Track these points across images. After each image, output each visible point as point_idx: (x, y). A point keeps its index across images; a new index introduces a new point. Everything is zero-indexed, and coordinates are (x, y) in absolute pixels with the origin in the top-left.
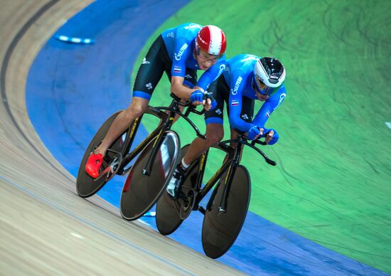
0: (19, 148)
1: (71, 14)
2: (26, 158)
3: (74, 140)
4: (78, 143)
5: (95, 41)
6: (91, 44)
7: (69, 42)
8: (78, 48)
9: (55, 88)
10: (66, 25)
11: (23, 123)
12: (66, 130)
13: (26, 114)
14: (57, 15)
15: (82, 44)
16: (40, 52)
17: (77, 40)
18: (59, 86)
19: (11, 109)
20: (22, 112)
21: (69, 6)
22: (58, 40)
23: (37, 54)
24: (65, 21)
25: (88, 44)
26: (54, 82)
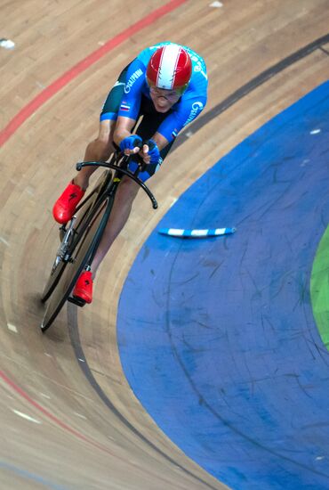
0: (119, 444)
1: (184, 186)
2: (134, 462)
3: (219, 417)
4: (226, 423)
6: (226, 234)
7: (185, 238)
8: (206, 243)
9: (171, 325)
10: (176, 204)
11: (121, 397)
12: (201, 401)
13: (124, 379)
15: (211, 237)
16: (136, 261)
17: (203, 233)
18: (178, 323)
19: (96, 376)
20: (117, 378)
21: (178, 171)
22: (166, 235)
23: (129, 268)
24: (175, 200)
25: (221, 235)
26: (167, 314)
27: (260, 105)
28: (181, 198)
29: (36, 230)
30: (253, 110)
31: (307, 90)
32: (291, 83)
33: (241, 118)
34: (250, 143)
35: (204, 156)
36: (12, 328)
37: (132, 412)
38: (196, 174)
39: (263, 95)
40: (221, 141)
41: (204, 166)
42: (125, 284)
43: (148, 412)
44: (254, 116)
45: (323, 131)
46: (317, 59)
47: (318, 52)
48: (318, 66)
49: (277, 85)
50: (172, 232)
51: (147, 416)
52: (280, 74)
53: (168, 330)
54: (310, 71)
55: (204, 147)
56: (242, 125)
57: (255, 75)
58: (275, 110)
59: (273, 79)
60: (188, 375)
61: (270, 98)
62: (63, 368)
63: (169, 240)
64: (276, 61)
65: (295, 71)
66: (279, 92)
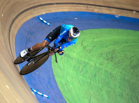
0: (6, 47)
1: (48, 12)
5: (51, 25)
6: (49, 25)
7: (42, 21)
8: (45, 24)
9: (29, 34)
10: (44, 14)
13: (15, 38)
14: (43, 10)
15: (46, 24)
16: (31, 19)
17: (45, 22)
19: (11, 33)
20: (14, 36)
21: (49, 9)
22: (39, 18)
23: (29, 19)
24: (45, 13)
25: (48, 25)
26: (30, 31)
27: (70, 8)
28: (46, 14)
29: (18, 2)
30: (68, 8)
31: (79, 11)
32: (78, 8)
33: (66, 8)
34: (64, 13)
35: (55, 9)
36: (2, 15)
37: (12, 43)
38: (51, 11)
39: (71, 6)
40: (59, 9)
41: (53, 11)
42: (26, 21)
43: (15, 45)
44: (67, 9)
45: (77, 19)
46: (85, 7)
47: (86, 6)
48: (84, 8)
49: (75, 6)
50: (41, 18)
51: (14, 46)
52: (77, 5)
53: (28, 34)
54: (82, 8)
55: (56, 8)
56: (64, 9)
57: (73, 2)
58: (72, 10)
59: (75, 5)
60: (26, 44)
61: (73, 8)
62: (6, 28)
63: (39, 19)
64: (78, 2)
65: (80, 6)
66: (75, 8)
